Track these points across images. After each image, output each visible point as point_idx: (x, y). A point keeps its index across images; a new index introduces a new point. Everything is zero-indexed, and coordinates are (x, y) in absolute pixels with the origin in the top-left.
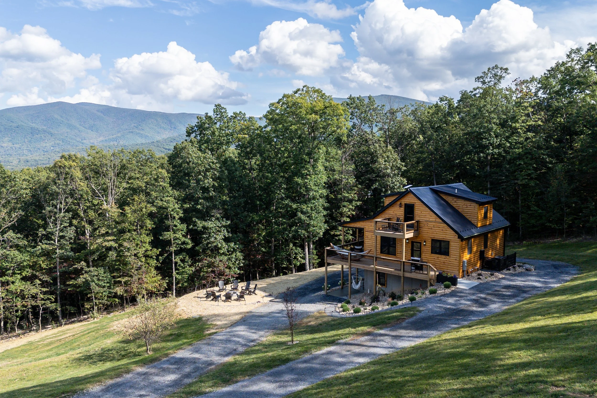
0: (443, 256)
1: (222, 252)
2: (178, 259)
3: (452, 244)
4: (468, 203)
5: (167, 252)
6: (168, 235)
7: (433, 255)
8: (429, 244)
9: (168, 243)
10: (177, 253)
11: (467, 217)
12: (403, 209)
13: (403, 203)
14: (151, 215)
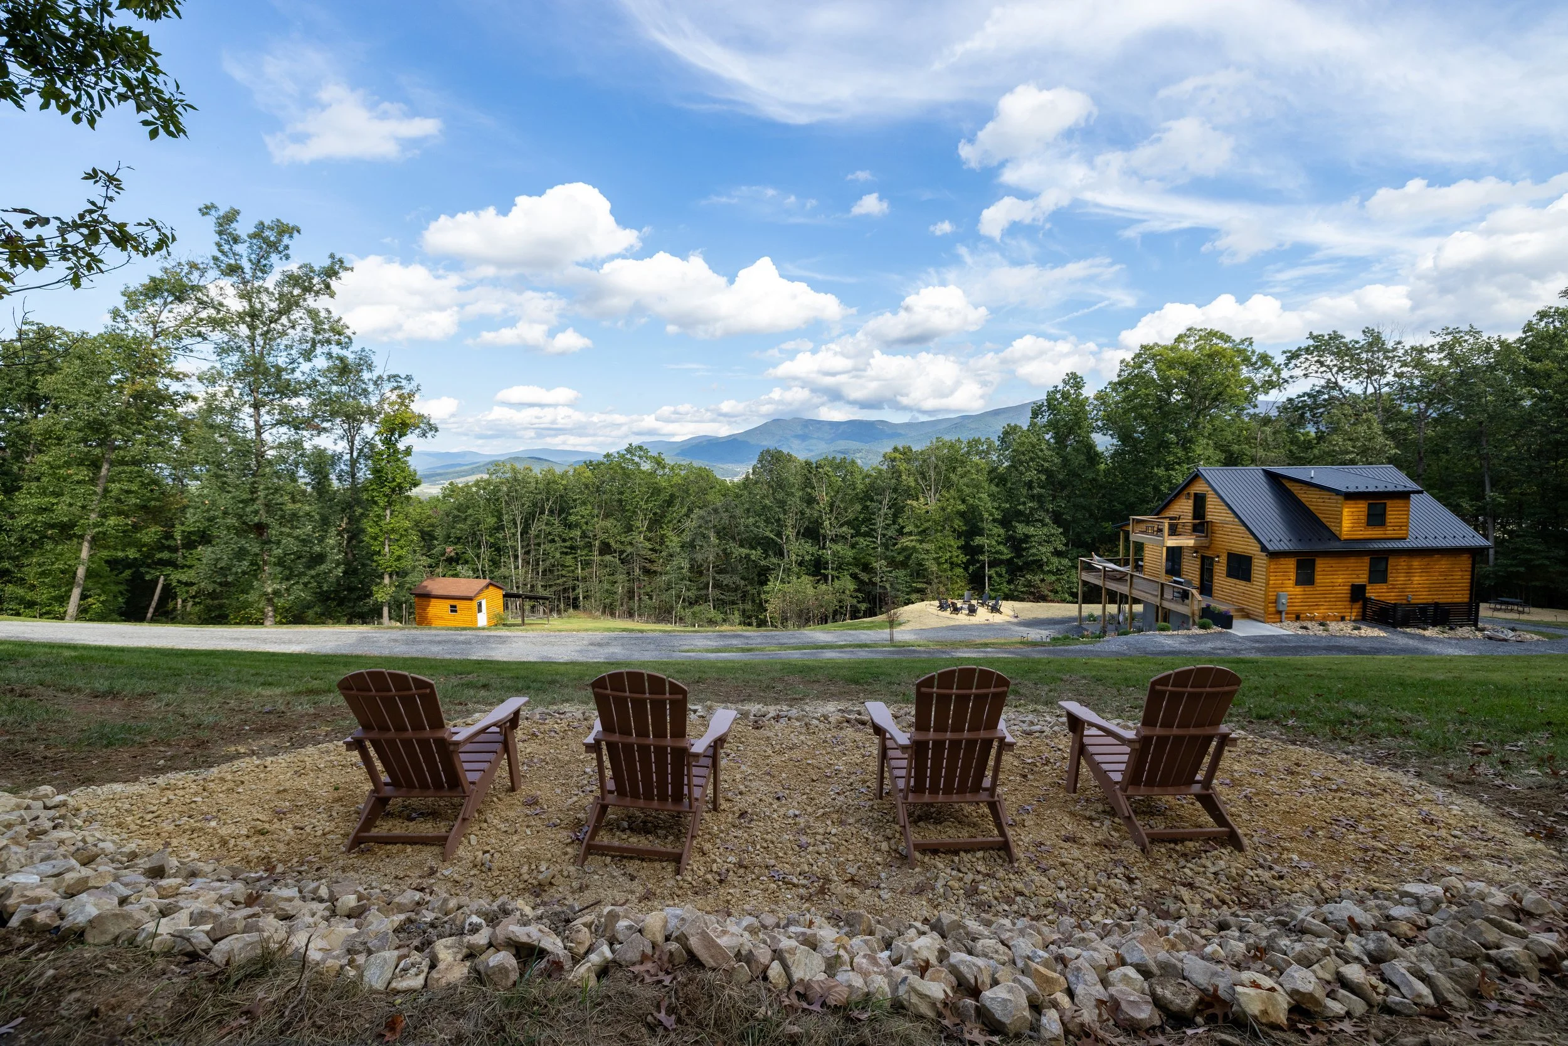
0: (1243, 583)
1: (1046, 568)
2: (992, 572)
3: (1256, 562)
4: (1326, 494)
5: (978, 561)
6: (978, 540)
7: (1229, 580)
8: (1223, 560)
9: (980, 549)
10: (992, 565)
11: (1324, 520)
12: (1191, 502)
13: (1192, 492)
14: (962, 515)
